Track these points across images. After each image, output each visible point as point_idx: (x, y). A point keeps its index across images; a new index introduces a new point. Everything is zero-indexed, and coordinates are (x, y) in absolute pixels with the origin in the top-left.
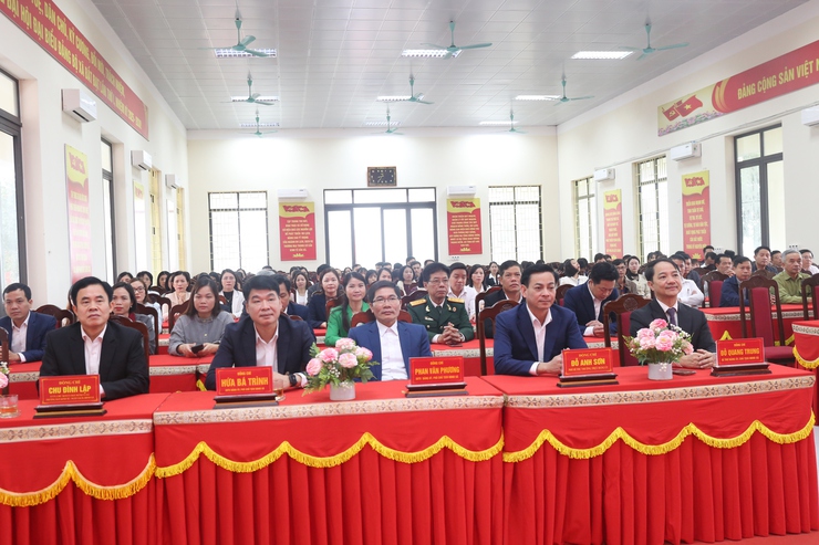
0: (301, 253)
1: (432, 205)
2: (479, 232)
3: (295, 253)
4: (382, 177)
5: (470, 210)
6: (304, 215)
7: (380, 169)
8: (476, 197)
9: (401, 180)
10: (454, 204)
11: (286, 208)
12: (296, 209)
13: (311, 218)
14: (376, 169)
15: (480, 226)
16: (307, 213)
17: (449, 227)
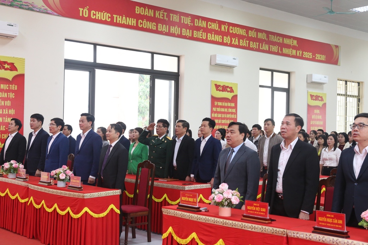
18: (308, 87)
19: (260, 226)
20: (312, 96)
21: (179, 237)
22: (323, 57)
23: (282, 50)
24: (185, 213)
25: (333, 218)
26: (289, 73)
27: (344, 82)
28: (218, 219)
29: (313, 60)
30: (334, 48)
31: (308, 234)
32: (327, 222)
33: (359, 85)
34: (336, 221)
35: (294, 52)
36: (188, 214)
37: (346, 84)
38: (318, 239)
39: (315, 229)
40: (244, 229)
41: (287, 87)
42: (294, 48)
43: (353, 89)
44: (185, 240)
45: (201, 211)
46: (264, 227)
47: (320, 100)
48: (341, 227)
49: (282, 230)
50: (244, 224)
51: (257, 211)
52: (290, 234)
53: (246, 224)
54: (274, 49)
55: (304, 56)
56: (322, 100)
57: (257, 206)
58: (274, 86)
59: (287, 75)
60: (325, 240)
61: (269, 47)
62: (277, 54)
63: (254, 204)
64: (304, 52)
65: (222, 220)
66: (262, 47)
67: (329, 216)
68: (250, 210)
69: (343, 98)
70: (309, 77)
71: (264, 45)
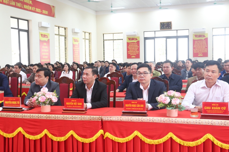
0: (134, 56)
1: (188, 37)
2: (207, 48)
3: (132, 56)
4: (166, 26)
5: (203, 38)
6: (136, 41)
7: (165, 23)
8: (206, 33)
9: (174, 27)
10: (196, 36)
11: (129, 39)
12: (133, 39)
13: (138, 43)
14: (163, 23)
15: (207, 45)
16: (137, 41)
17: (193, 46)
18: (39, 29)
19: (80, 116)
20: (42, 35)
21: (6, 132)
22: (46, 12)
23: (23, 6)
24: (10, 114)
25: (136, 104)
26: (28, 21)
27: (58, 27)
28: (42, 115)
29: (41, 13)
30: (52, 7)
31: (119, 117)
32: (132, 107)
33: (65, 30)
34: (139, 106)
35: (30, 8)
36: (13, 114)
37: (59, 28)
38: (127, 120)
39: (123, 113)
40: (66, 119)
41: (27, 29)
42: (30, 5)
43: (62, 31)
44: (11, 134)
45: (23, 110)
46: (83, 116)
47: (46, 37)
48: (142, 109)
49: (98, 116)
50: (65, 116)
51: (75, 105)
52: (105, 119)
53: (67, 116)
54: (19, 5)
55: (36, 11)
56: (47, 37)
57: (75, 102)
58: (19, 28)
59: (27, 22)
60: (133, 119)
61: (16, 4)
62: (21, 8)
63: (72, 101)
64: (36, 8)
65: (45, 115)
66: (11, 3)
67: (134, 103)
68: (69, 105)
69: (58, 36)
70: (40, 23)
71: (12, 2)
